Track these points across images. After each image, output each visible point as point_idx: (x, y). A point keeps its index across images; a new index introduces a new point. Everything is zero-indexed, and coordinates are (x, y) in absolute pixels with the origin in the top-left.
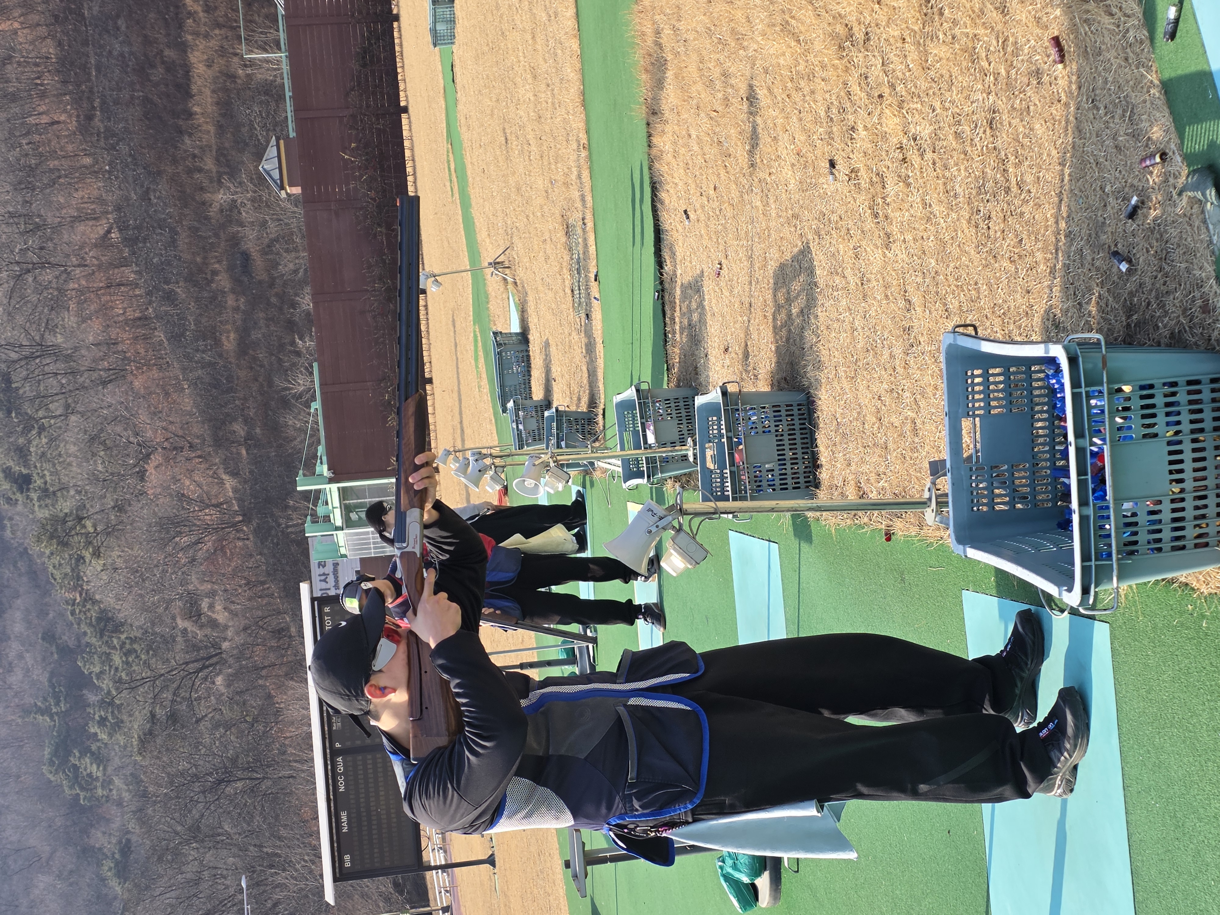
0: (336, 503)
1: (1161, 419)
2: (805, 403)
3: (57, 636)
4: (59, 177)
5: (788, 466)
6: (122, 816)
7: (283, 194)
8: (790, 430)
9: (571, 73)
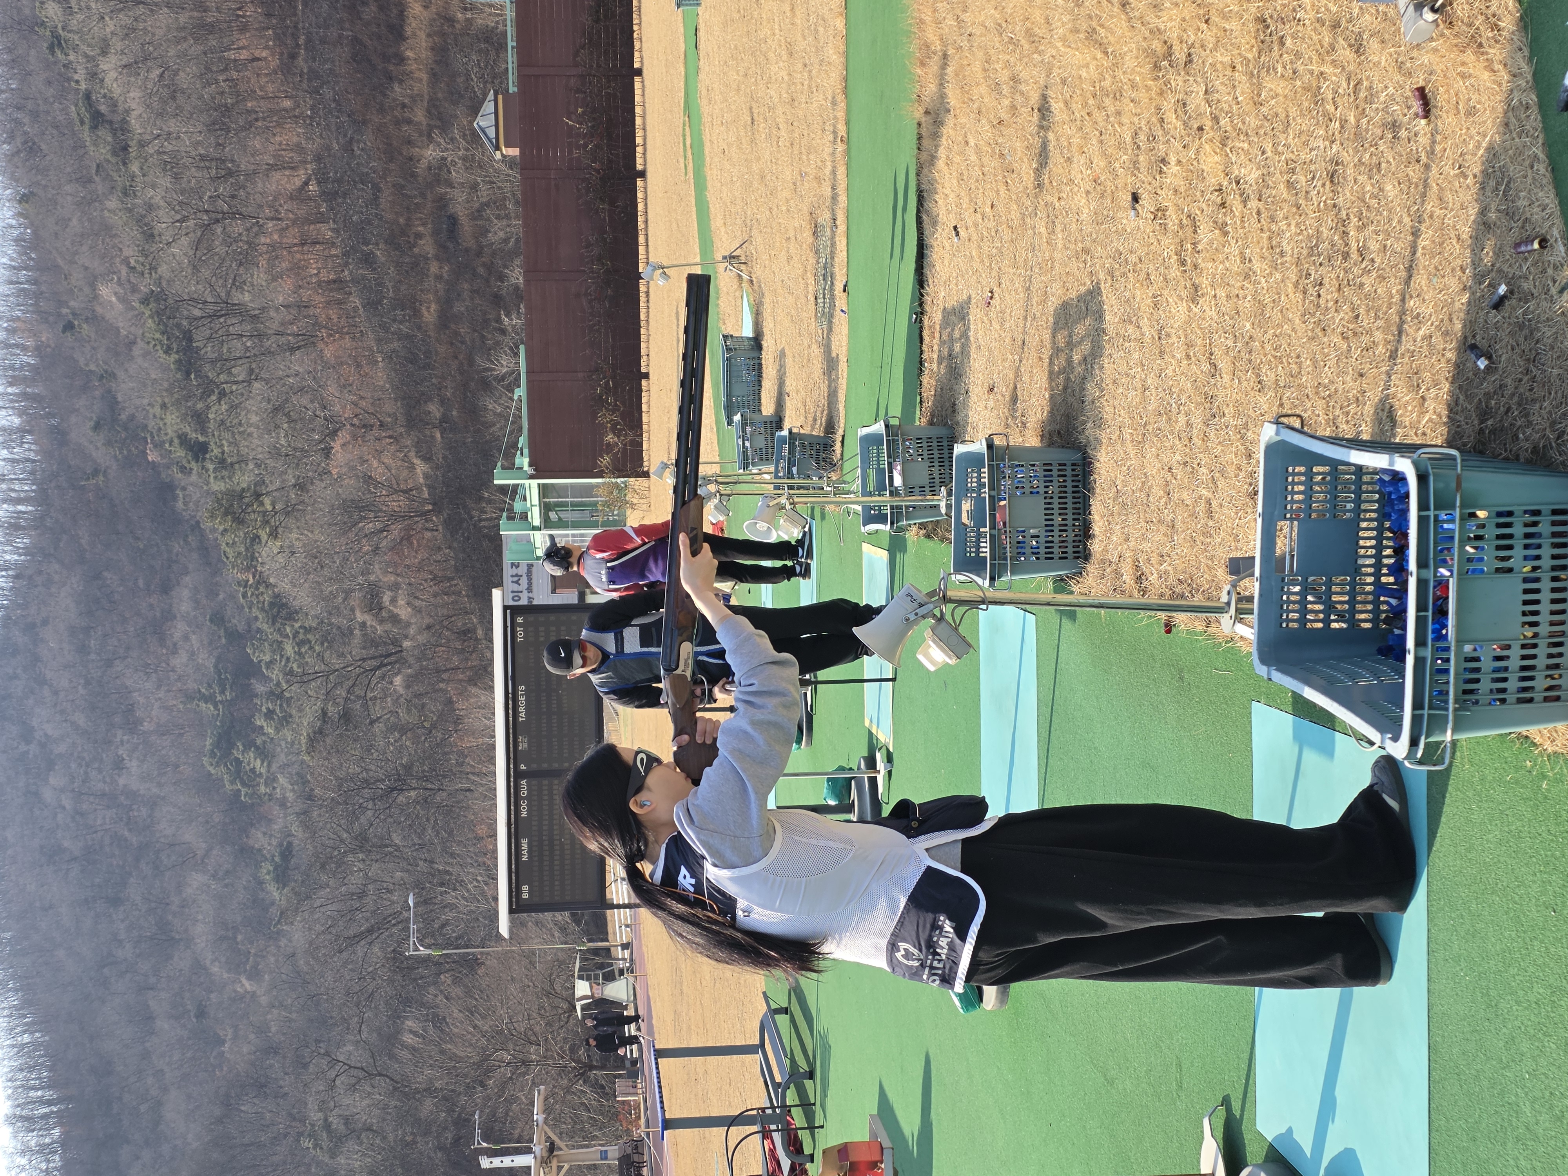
0: (535, 500)
1: (1518, 552)
2: (1080, 462)
3: (226, 618)
4: (257, 120)
5: (1056, 533)
6: (285, 817)
7: (498, 155)
8: (1060, 492)
9: (833, 54)
